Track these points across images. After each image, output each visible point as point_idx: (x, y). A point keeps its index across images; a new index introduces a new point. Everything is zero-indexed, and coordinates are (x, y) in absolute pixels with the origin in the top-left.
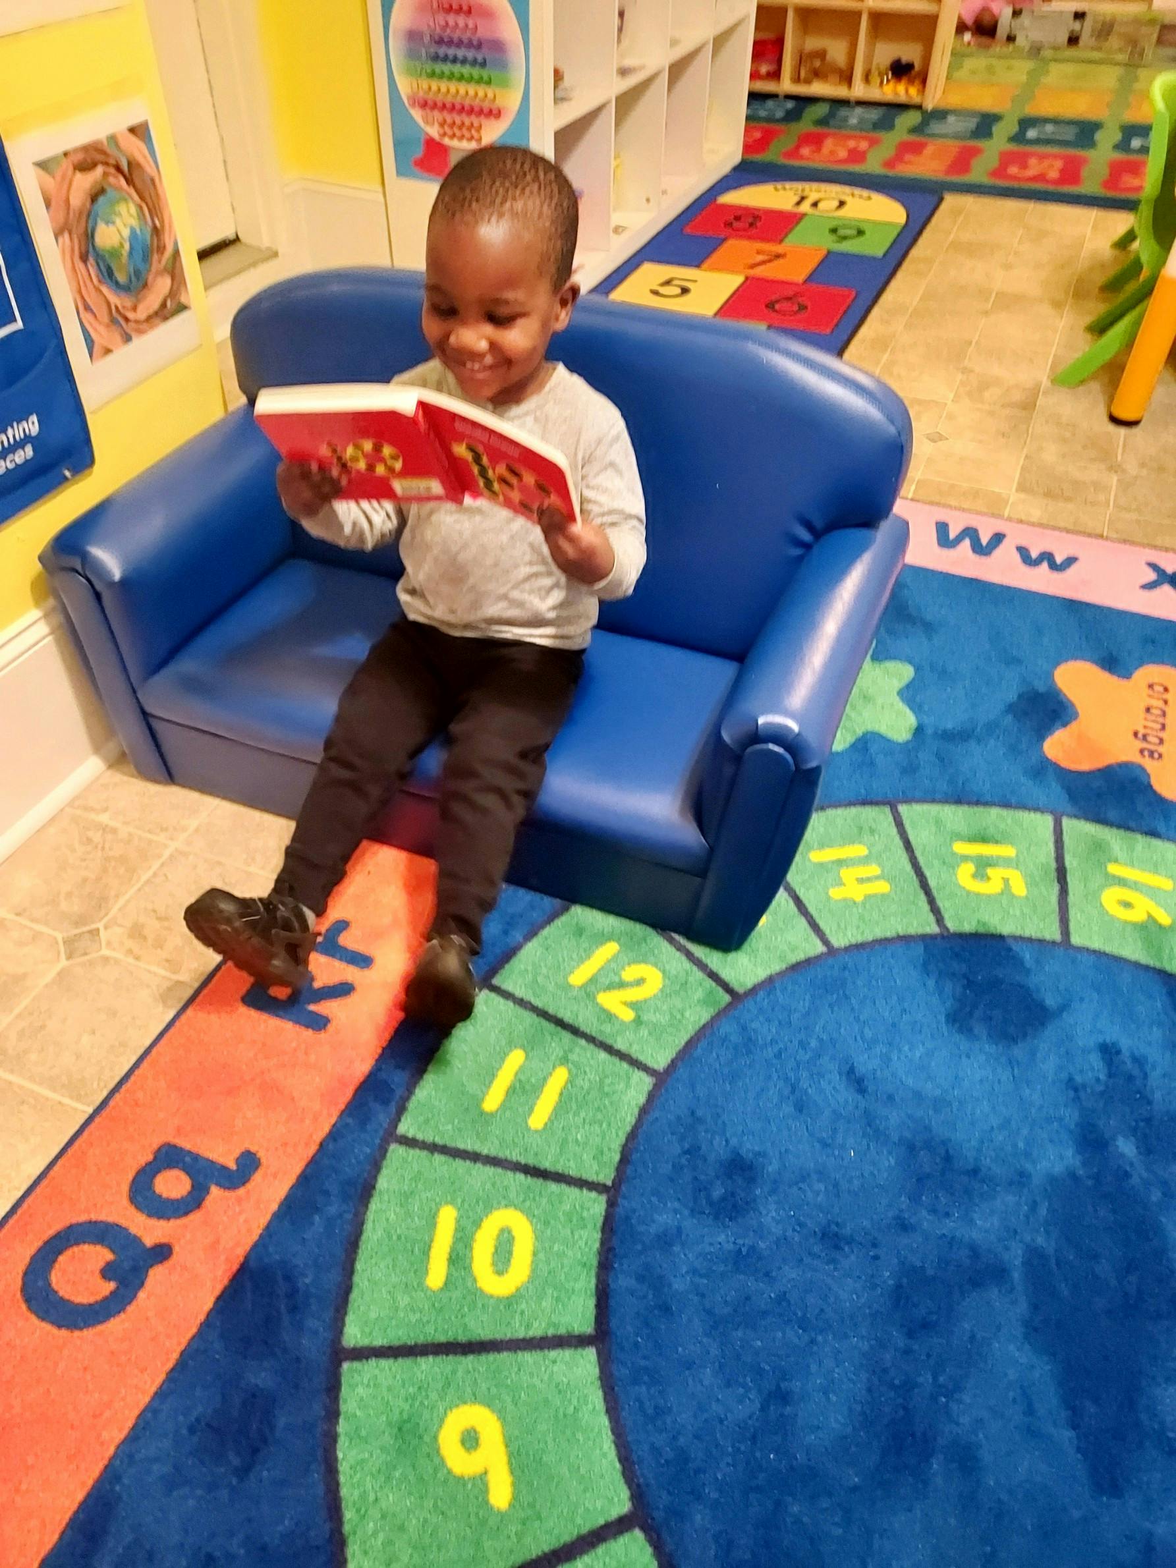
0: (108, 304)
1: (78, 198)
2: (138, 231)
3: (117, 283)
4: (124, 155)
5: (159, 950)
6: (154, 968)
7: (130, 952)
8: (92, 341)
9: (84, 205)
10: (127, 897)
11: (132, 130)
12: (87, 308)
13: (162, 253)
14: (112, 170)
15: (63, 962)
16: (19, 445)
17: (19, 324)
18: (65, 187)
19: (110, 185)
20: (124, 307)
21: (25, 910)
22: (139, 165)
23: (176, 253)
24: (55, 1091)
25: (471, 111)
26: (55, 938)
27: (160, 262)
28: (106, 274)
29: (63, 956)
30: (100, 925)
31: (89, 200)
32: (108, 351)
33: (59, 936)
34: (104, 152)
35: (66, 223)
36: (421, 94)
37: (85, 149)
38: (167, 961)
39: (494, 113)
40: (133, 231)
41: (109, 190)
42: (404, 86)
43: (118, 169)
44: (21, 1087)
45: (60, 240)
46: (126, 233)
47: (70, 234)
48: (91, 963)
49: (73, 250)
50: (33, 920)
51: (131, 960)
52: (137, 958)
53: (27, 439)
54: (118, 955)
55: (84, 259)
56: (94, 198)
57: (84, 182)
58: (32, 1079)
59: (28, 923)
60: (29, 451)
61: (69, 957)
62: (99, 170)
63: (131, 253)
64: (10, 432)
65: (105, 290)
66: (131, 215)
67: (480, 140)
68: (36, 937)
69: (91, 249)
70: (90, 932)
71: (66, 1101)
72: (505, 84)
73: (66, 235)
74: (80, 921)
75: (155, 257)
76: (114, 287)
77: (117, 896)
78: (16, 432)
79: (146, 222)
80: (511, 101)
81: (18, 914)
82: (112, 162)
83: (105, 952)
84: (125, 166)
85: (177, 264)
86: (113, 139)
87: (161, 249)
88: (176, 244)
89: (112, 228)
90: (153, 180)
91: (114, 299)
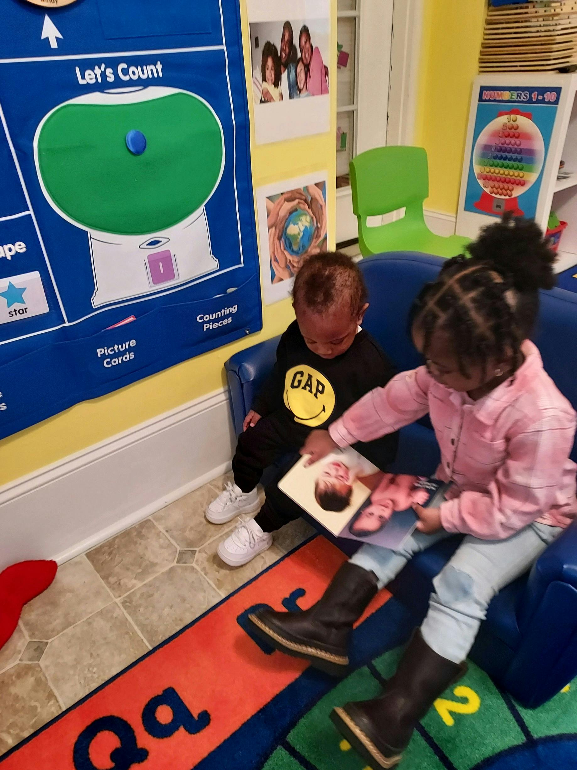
0: (286, 259)
1: (283, 213)
2: (309, 228)
3: (293, 251)
4: (310, 195)
5: (217, 573)
6: (211, 582)
7: (204, 569)
8: (275, 275)
9: (285, 216)
10: (215, 538)
11: (317, 185)
12: (276, 260)
13: (318, 239)
14: (303, 201)
15: (175, 564)
16: (226, 317)
17: (242, 265)
18: (279, 207)
19: (300, 208)
20: (293, 261)
21: (171, 530)
22: (316, 200)
23: (325, 239)
24: (142, 633)
25: (509, 182)
26: (177, 549)
27: (316, 242)
28: (288, 246)
29: (176, 560)
30: (197, 549)
31: (288, 214)
32: (281, 280)
33: (179, 549)
34: (300, 194)
35: (275, 223)
36: (485, 173)
37: (292, 192)
38: (218, 580)
39: (522, 183)
40: (306, 227)
41: (299, 210)
42: (477, 169)
43: (306, 201)
44: (130, 624)
45: (270, 230)
46: (302, 229)
47: (275, 228)
48: (186, 569)
49: (275, 235)
50: (172, 537)
51: (203, 573)
52: (206, 574)
53: (230, 315)
54: (198, 569)
55: (279, 239)
56: (291, 213)
57: (288, 206)
58: (136, 622)
59: (169, 538)
60: (230, 320)
61: (178, 562)
62: (297, 201)
63: (302, 237)
64: (223, 311)
65: (286, 253)
66: (307, 221)
67: (511, 195)
68: (170, 545)
69: (284, 234)
70: (191, 551)
71: (145, 641)
72: (530, 170)
73: (274, 229)
74: (191, 544)
75: (314, 240)
76: (291, 252)
77: (211, 537)
78: (226, 311)
79: (313, 224)
80: (532, 178)
81: (167, 531)
82: (304, 198)
83: (194, 565)
84: (309, 200)
85: (324, 244)
86: (306, 188)
87: (318, 236)
88: (326, 234)
89: (296, 226)
90: (321, 206)
91: (289, 257)
